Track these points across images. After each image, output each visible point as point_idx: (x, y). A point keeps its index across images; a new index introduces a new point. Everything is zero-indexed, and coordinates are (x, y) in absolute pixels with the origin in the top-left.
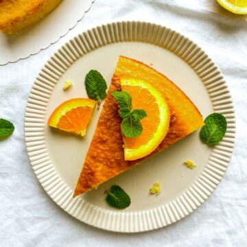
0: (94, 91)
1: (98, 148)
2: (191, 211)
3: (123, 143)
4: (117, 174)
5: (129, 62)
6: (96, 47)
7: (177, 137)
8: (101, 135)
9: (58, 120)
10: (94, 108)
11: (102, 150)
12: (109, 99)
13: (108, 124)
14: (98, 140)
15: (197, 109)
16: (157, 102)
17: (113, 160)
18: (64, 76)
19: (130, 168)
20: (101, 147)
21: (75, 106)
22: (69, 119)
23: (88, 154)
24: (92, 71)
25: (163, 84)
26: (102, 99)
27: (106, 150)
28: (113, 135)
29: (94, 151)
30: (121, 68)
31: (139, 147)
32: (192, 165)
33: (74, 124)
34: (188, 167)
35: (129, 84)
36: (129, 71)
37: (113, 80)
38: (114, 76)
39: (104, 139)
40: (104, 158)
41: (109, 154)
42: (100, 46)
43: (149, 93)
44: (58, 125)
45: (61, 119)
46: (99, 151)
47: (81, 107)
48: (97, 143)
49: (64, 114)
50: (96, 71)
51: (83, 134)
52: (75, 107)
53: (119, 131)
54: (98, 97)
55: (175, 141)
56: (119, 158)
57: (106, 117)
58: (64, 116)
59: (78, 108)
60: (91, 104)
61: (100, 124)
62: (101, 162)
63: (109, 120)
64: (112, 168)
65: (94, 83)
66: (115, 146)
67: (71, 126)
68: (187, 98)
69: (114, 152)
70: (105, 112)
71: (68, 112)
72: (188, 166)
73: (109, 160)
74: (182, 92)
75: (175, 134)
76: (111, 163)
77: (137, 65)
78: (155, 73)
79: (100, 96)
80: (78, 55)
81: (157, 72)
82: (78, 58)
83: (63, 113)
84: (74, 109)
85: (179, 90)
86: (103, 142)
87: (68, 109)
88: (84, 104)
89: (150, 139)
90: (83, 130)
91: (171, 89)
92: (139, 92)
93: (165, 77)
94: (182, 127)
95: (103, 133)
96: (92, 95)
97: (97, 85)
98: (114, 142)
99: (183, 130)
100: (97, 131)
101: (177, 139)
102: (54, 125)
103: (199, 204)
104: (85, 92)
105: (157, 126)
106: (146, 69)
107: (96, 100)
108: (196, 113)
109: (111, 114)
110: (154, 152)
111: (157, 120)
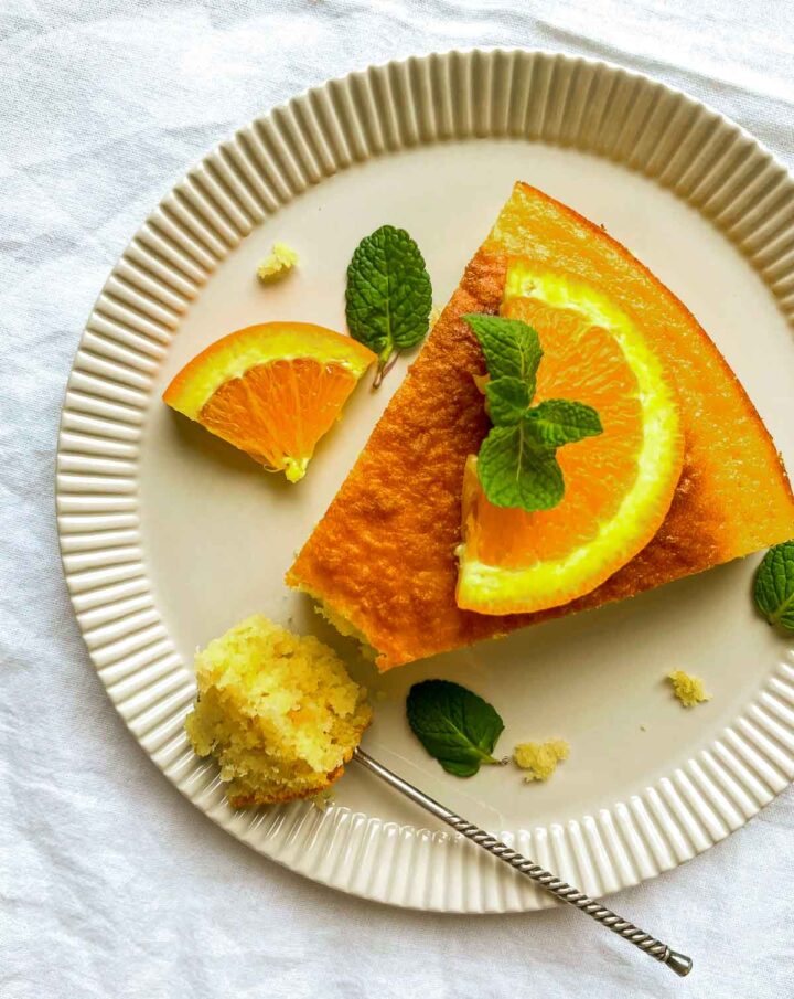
0: (378, 312)
1: (351, 535)
2: (649, 871)
3: (460, 539)
4: (407, 657)
5: (553, 213)
6: (426, 140)
7: (683, 561)
8: (375, 484)
9: (210, 394)
10: (362, 380)
11: (367, 547)
12: (440, 345)
13: (416, 446)
14: (357, 506)
15: (782, 469)
16: (641, 397)
17: (403, 599)
18: (271, 224)
19: (465, 646)
20: (367, 536)
21: (287, 350)
22: (254, 399)
23: (307, 553)
24: (387, 231)
25: (669, 336)
26: (402, 351)
27: (384, 553)
28: (425, 497)
29: (331, 545)
30: (515, 233)
31: (530, 563)
32: (690, 695)
33: (269, 424)
34: (677, 698)
35: (538, 294)
36: (543, 251)
37: (472, 272)
38: (481, 256)
39: (387, 505)
40: (371, 585)
41: (391, 571)
42: (443, 137)
43: (616, 349)
44: (204, 411)
45: (220, 390)
46: (355, 549)
47: (311, 363)
48: (354, 514)
49: (239, 375)
50: (403, 235)
51: (295, 472)
52: (289, 357)
53: (455, 484)
54: (386, 340)
55: (668, 577)
56: (427, 596)
57: (413, 415)
58: (234, 382)
59: (297, 361)
60: (354, 360)
61: (381, 440)
62: (353, 596)
63: (423, 430)
64: (392, 629)
65: (385, 281)
66: (423, 543)
67: (255, 426)
68: (753, 413)
69: (416, 565)
70: (410, 392)
71: (256, 369)
72: (679, 693)
73: (386, 594)
74: (738, 385)
75: (674, 547)
76: (392, 609)
77: (581, 234)
78: (645, 282)
79: (395, 339)
80: (347, 153)
81: (656, 281)
82: (343, 166)
83: (236, 366)
84: (281, 363)
85: (729, 372)
86: (380, 516)
87: (256, 355)
88: (325, 354)
89: (581, 543)
90: (297, 456)
91: (697, 365)
92: (578, 336)
93: (684, 310)
94: (707, 527)
95: (384, 476)
96: (364, 326)
97: (391, 292)
98: (425, 528)
99: (708, 540)
100: (363, 467)
101: (681, 573)
102: (190, 406)
103: (686, 853)
104: (340, 306)
105: (621, 496)
106: (613, 257)
107: (378, 349)
108: (774, 481)
109: (433, 409)
110: (576, 604)
111: (626, 470)
